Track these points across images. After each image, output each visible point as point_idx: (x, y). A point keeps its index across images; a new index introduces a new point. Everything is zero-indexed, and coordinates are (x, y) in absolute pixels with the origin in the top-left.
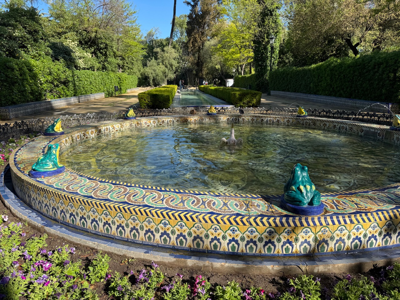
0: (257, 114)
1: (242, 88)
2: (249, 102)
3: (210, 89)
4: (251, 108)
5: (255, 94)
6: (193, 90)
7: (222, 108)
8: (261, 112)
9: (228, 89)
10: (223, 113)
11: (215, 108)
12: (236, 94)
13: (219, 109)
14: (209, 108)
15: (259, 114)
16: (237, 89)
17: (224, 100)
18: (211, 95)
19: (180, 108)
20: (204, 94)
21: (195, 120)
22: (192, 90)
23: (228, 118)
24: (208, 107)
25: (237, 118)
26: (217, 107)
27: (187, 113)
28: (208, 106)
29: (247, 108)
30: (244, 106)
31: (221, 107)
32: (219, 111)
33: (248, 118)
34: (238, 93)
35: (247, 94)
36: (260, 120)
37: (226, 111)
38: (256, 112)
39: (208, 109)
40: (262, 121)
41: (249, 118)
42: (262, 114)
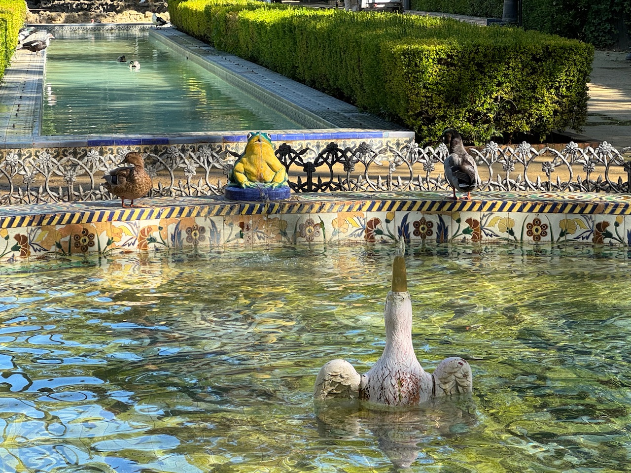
0: (564, 186)
1: (461, 19)
2: (510, 109)
3: (246, 22)
4: (526, 146)
5: (548, 53)
6: (136, 32)
7: (332, 149)
8: (593, 177)
9: (369, 25)
10: (336, 186)
11: (284, 151)
12: (418, 53)
13: (310, 158)
14: (241, 148)
15: (577, 187)
16: (430, 20)
17: (348, 100)
18: (253, 59)
19: (44, 156)
20: (205, 54)
21: (145, 238)
22: (128, 26)
23: (371, 216)
24: (232, 147)
25: (435, 220)
26: (296, 146)
27: (88, 187)
28: (237, 139)
29: (494, 146)
30: (479, 138)
31: (324, 145)
32: (309, 168)
33: (504, 214)
34: (433, 49)
35: (498, 56)
36: (582, 227)
37: (358, 168)
38: (559, 176)
39: (231, 160)
40: (598, 240)
41: (515, 215)
42: (598, 187)
